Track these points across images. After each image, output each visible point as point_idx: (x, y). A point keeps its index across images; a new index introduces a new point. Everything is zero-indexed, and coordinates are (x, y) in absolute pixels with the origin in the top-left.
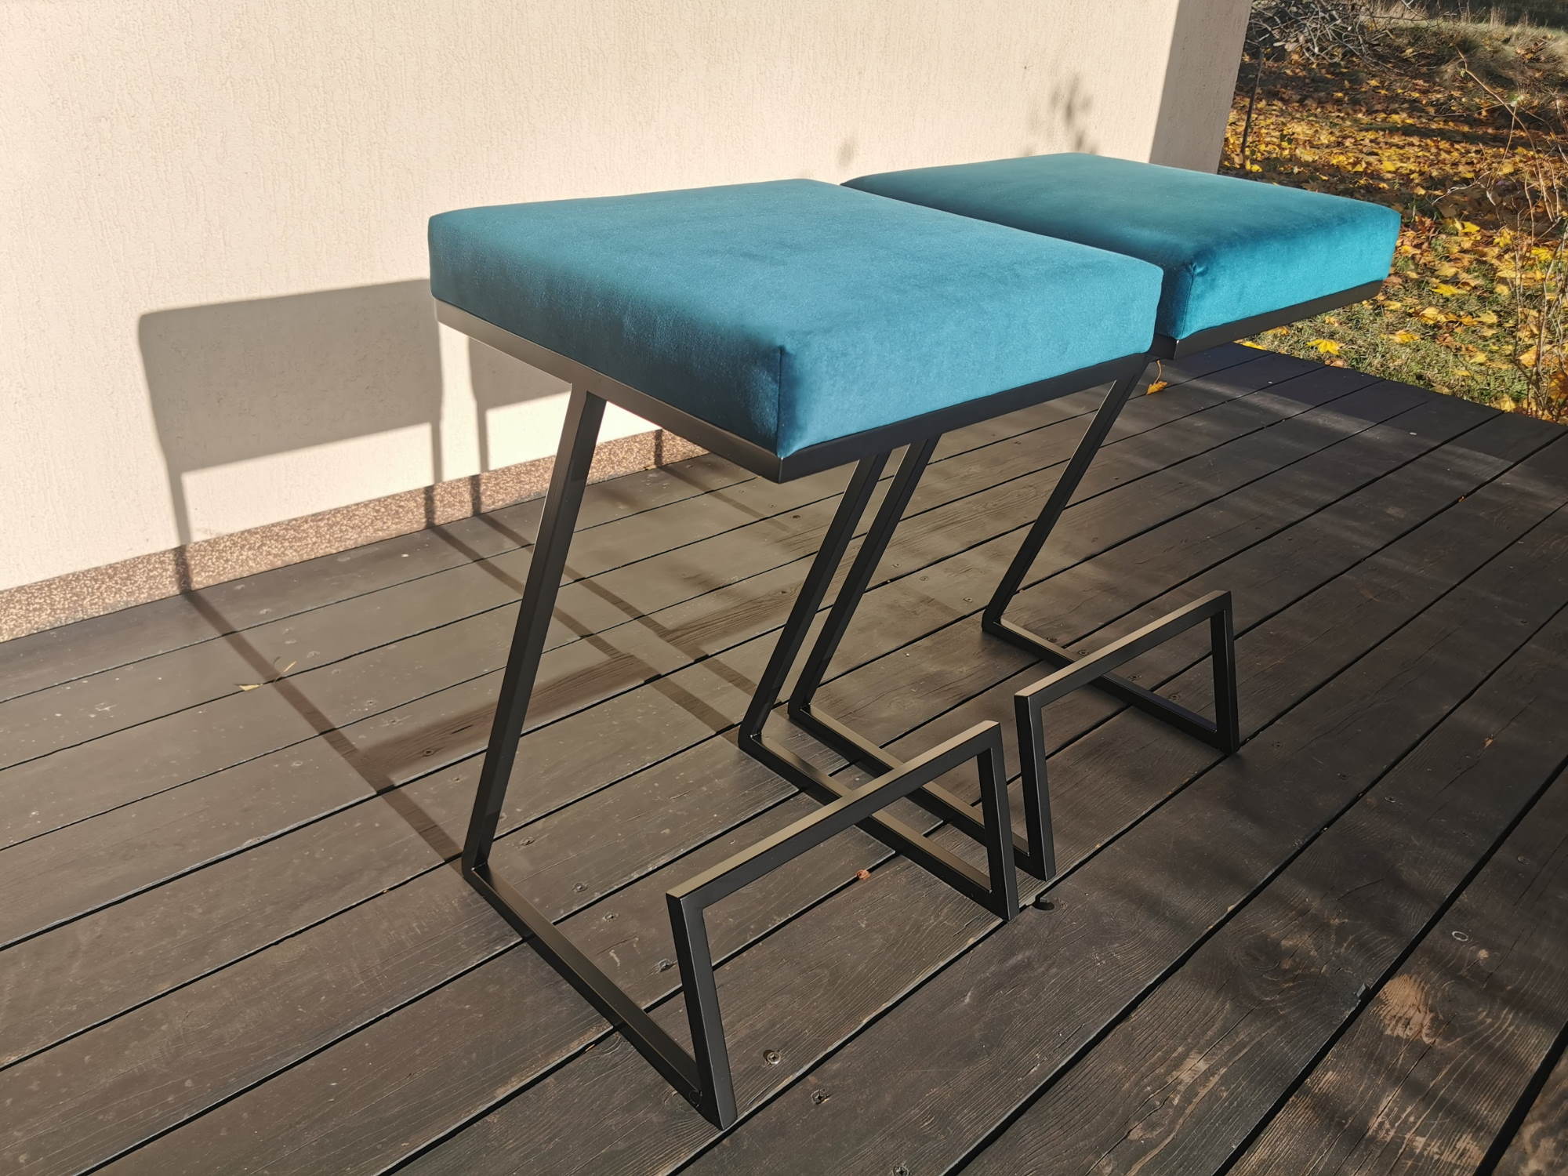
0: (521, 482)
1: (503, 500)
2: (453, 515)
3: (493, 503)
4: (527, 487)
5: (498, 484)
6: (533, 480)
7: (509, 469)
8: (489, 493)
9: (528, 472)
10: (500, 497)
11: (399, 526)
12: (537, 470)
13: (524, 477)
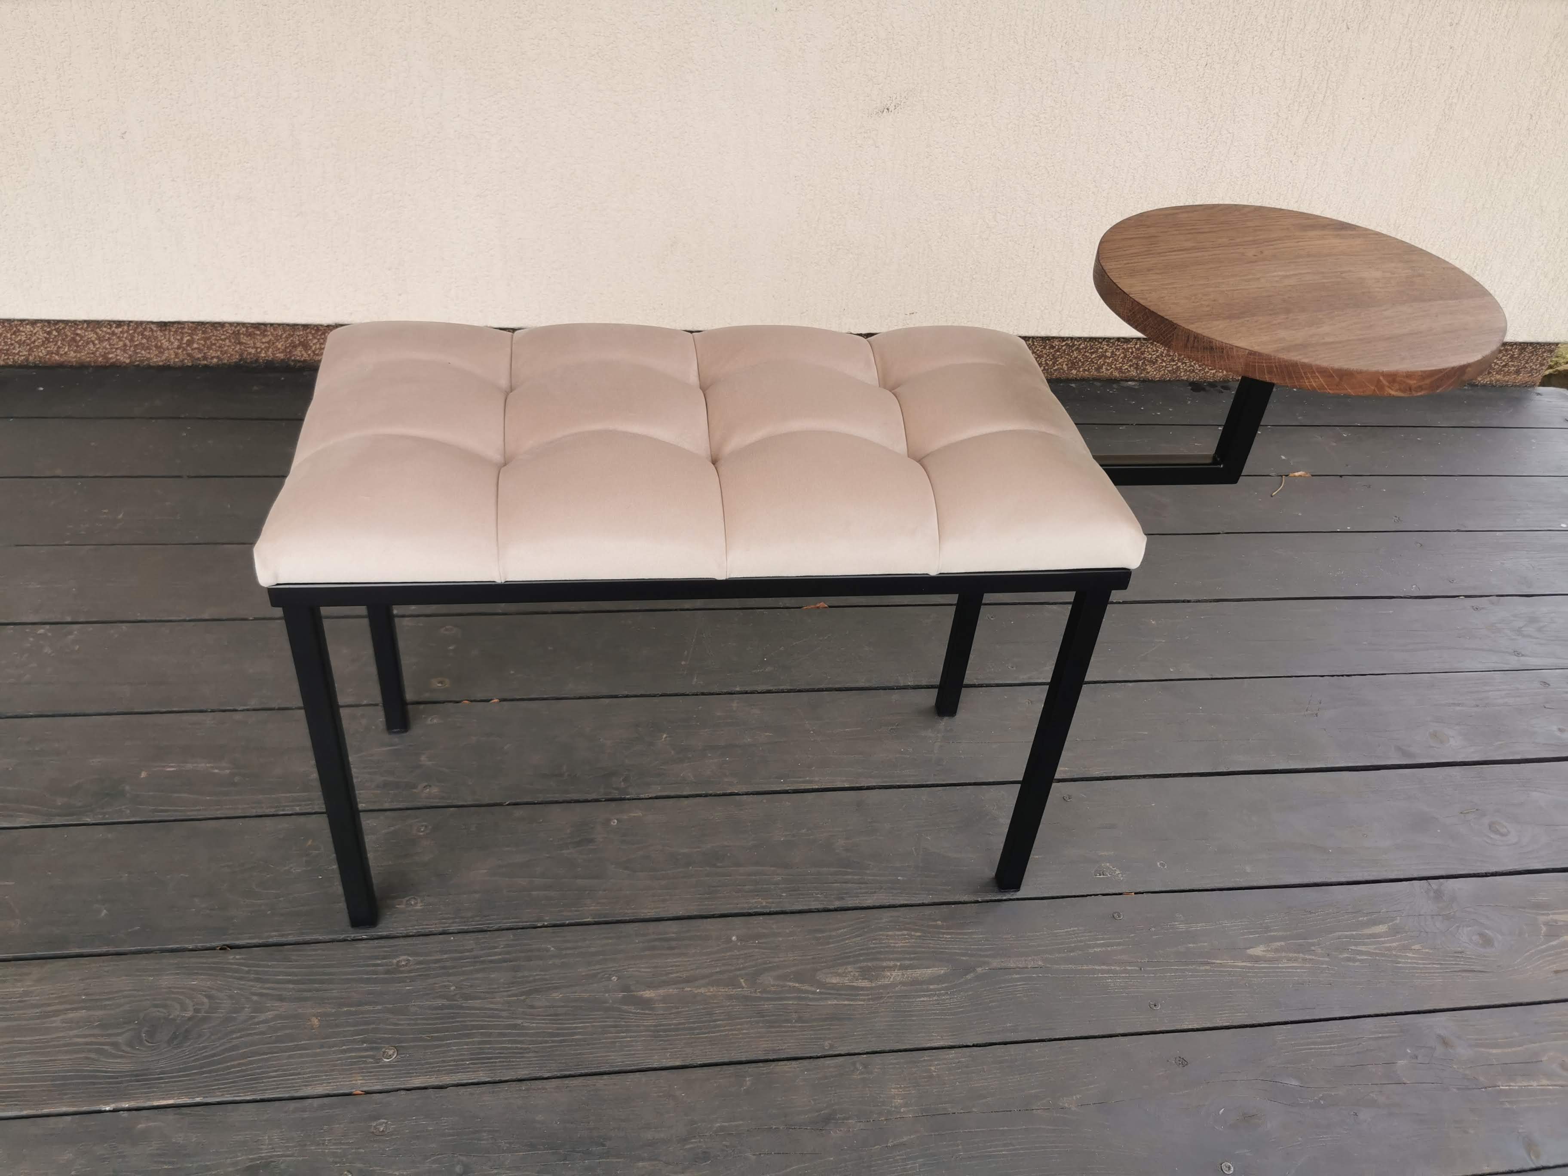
0: (240, 343)
1: (218, 357)
2: (150, 359)
3: (205, 358)
4: (253, 351)
5: (209, 338)
6: (258, 345)
7: (222, 325)
8: (195, 346)
9: (250, 335)
10: (212, 353)
11: (79, 355)
12: (265, 336)
13: (244, 339)
